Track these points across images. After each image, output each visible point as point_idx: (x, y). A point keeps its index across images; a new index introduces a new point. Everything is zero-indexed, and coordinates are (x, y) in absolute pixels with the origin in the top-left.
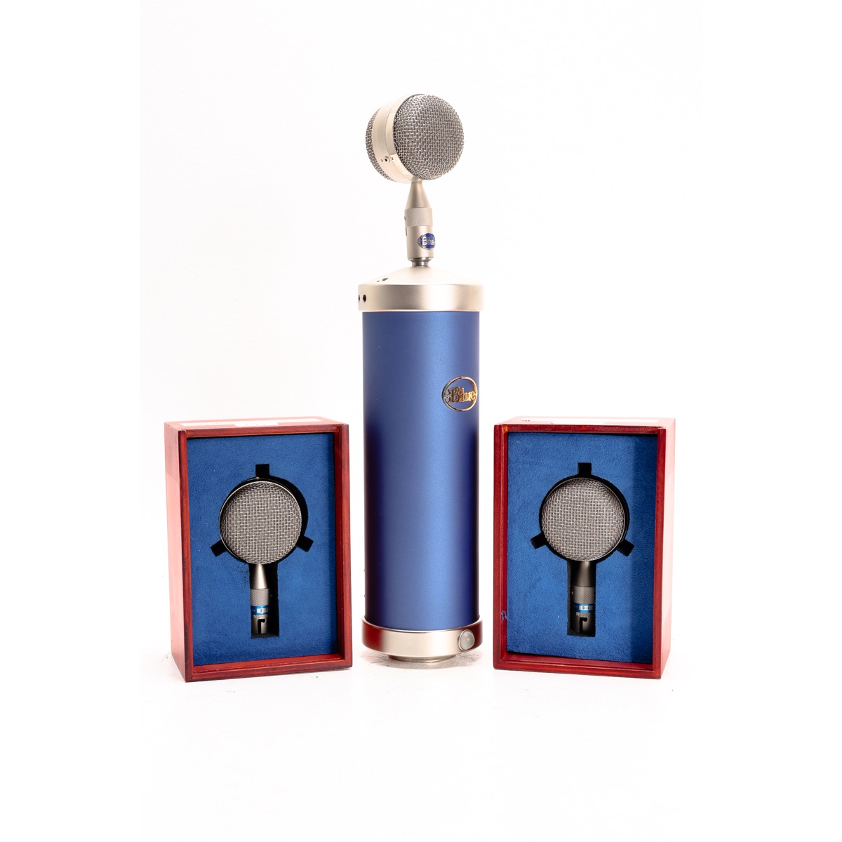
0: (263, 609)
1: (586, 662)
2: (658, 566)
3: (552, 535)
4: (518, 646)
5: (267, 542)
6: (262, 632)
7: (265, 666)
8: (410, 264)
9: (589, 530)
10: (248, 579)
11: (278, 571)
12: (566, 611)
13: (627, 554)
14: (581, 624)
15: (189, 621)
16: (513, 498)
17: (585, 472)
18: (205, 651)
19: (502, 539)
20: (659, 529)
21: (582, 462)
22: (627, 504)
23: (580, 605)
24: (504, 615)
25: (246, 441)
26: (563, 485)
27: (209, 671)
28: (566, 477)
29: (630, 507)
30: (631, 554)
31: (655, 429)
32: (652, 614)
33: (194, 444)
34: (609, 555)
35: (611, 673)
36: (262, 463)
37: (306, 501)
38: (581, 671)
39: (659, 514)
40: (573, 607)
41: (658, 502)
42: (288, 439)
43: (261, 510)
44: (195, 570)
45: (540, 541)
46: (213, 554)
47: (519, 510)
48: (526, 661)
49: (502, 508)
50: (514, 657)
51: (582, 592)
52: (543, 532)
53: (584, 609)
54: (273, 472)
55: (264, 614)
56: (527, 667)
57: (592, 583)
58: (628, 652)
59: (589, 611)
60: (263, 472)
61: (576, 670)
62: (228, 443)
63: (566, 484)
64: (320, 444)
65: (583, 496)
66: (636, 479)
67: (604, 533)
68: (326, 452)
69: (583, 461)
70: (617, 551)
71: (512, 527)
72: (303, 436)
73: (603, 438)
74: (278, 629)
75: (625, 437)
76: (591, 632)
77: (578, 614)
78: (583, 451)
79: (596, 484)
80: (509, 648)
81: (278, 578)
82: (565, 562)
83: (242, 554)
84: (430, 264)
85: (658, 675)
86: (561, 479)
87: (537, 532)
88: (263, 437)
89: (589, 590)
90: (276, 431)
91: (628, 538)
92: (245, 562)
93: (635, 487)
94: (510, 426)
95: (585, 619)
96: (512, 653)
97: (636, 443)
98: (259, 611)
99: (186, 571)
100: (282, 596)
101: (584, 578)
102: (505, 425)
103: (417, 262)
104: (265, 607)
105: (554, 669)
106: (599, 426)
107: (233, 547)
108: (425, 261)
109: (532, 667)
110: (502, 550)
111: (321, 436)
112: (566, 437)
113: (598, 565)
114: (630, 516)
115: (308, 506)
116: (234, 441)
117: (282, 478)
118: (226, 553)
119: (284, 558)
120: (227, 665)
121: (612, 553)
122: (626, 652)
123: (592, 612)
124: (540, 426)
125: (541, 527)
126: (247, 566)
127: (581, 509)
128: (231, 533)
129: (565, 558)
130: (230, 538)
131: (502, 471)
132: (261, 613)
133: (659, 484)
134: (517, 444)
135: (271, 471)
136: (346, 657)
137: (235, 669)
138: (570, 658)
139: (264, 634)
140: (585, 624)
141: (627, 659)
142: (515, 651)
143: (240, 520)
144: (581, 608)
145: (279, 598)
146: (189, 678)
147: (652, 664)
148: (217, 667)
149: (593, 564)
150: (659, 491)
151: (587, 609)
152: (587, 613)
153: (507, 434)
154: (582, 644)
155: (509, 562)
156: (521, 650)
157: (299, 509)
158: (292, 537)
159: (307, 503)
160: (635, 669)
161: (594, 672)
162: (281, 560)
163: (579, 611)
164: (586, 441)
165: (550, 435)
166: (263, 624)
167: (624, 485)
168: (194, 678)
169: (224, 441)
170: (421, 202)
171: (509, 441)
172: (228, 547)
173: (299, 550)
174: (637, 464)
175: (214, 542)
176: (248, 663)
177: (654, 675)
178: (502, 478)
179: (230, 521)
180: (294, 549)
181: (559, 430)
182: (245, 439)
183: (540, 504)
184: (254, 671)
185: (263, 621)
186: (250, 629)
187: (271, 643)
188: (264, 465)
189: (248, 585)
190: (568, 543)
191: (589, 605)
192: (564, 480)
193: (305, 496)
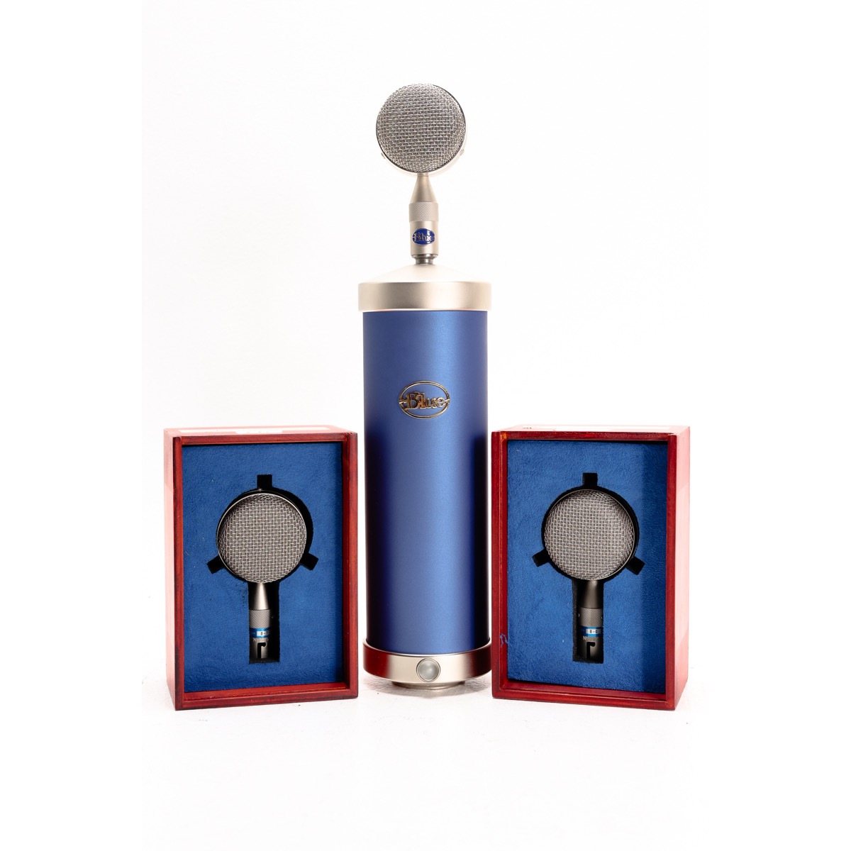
0: (264, 632)
1: (593, 691)
2: (670, 585)
3: (555, 552)
4: (519, 674)
5: (268, 559)
6: (262, 657)
7: (263, 694)
8: (414, 261)
9: (595, 546)
10: (247, 599)
11: (280, 591)
12: (572, 635)
13: (636, 572)
14: (589, 649)
15: (181, 644)
16: (513, 511)
17: (590, 484)
18: (198, 677)
19: (501, 556)
20: (671, 545)
21: (587, 472)
22: (636, 518)
23: (586, 628)
24: (504, 639)
25: (248, 449)
26: (567, 498)
27: (202, 699)
28: (570, 488)
29: (639, 521)
30: (641, 573)
31: (665, 436)
32: (664, 637)
33: (191, 452)
34: (617, 574)
35: (621, 703)
36: (264, 474)
37: (311, 515)
38: (587, 701)
39: (670, 528)
40: (580, 630)
41: (669, 514)
42: (292, 449)
43: (262, 524)
44: (189, 588)
45: (543, 558)
46: (209, 571)
47: (520, 524)
48: (528, 689)
49: (500, 522)
50: (515, 686)
51: (589, 614)
52: (545, 548)
53: (592, 632)
54: (275, 484)
55: (265, 637)
56: (529, 696)
57: (600, 605)
58: (639, 680)
59: (598, 635)
60: (265, 483)
61: (582, 700)
62: (227, 451)
63: (570, 496)
64: (327, 453)
65: (588, 508)
66: (646, 491)
67: (611, 550)
68: (334, 463)
69: (589, 471)
70: (626, 569)
71: (512, 543)
72: (309, 445)
73: (609, 446)
74: (279, 654)
75: (633, 445)
76: (599, 658)
77: (585, 638)
78: (589, 460)
79: (603, 496)
80: (511, 675)
81: (280, 598)
82: (570, 581)
83: (241, 572)
84: (434, 261)
85: (671, 706)
86: (565, 490)
87: (539, 549)
88: (265, 446)
89: (596, 611)
90: (279, 439)
91: (638, 555)
92: (244, 580)
93: (646, 499)
94: (509, 433)
95: (593, 644)
96: (513, 681)
97: (645, 451)
98: (259, 634)
99: (179, 589)
100: (283, 618)
101: (591, 599)
102: (503, 432)
103: (421, 259)
104: (266, 630)
105: (559, 699)
106: (604, 433)
107: (231, 563)
108: (429, 258)
109: (534, 697)
110: (501, 567)
111: (329, 445)
112: (570, 445)
113: (605, 584)
114: (640, 530)
115: (313, 521)
116: (235, 449)
117: (285, 490)
118: (223, 570)
119: (286, 577)
120: (222, 692)
121: (620, 571)
122: (637, 680)
123: (600, 636)
124: (541, 432)
125: (544, 543)
126: (246, 585)
127: (586, 523)
128: (228, 548)
129: (569, 577)
130: (228, 554)
131: (501, 481)
132: (261, 636)
133: (670, 496)
134: (518, 454)
135: (273, 483)
136: (352, 686)
137: (229, 697)
138: (576, 686)
139: (264, 659)
140: (593, 649)
141: (639, 688)
142: (516, 678)
143: (239, 535)
144: (588, 631)
145: (280, 620)
146: (179, 706)
147: (665, 693)
148: (211, 694)
149: (601, 583)
150: (670, 503)
151: (595, 633)
152: (595, 637)
153: (507, 442)
154: (588, 671)
155: (509, 581)
156: (524, 677)
157: (304, 524)
158: (295, 555)
159: (312, 518)
160: (646, 699)
161: (602, 702)
162: (283, 579)
163: (586, 635)
164: (590, 449)
165: (553, 443)
166: (263, 649)
167: (633, 496)
168: (185, 706)
169: (223, 449)
170: (426, 196)
171: (509, 450)
172: (226, 564)
173: (302, 569)
174: (646, 474)
175: (211, 557)
176: (245, 691)
177: (667, 706)
178: (500, 490)
179: (228, 535)
180: (297, 567)
181: (562, 437)
182: (246, 447)
183: (542, 518)
184: (250, 699)
185: (263, 644)
186: (248, 653)
187: (271, 669)
188: (266, 476)
189: (247, 605)
190: (573, 560)
191: (597, 628)
192: (568, 491)
193: (310, 509)
